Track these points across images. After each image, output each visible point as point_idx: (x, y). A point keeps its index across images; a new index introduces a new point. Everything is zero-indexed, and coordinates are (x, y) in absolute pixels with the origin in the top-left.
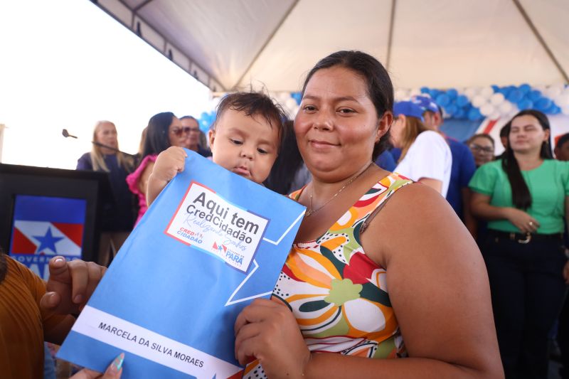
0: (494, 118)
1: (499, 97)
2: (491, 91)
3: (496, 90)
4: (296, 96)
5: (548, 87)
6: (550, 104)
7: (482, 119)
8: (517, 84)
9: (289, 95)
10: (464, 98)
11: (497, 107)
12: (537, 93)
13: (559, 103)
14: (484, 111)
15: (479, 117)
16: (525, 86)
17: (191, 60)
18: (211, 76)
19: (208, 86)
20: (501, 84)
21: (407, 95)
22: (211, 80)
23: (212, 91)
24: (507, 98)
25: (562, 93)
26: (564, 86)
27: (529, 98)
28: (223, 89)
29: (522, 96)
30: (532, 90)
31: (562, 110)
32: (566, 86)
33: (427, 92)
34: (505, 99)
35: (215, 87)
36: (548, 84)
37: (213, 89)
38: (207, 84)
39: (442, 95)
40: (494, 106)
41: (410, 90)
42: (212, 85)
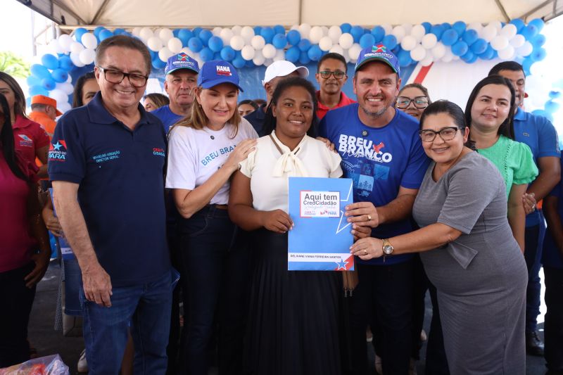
0: (427, 64)
1: (432, 38)
2: (423, 29)
3: (429, 28)
4: (181, 35)
5: (484, 25)
6: (486, 47)
7: (414, 64)
8: (452, 22)
9: (171, 33)
10: (392, 38)
11: (429, 50)
12: (473, 33)
13: (495, 47)
14: (415, 56)
15: (409, 63)
16: (460, 24)
19: (51, 17)
20: (433, 23)
21: (326, 34)
22: (55, 7)
23: (59, 24)
24: (439, 39)
25: (498, 34)
26: (500, 25)
27: (464, 40)
28: (78, 20)
29: (456, 37)
30: (467, 29)
31: (499, 54)
32: (503, 25)
33: (349, 32)
34: (438, 40)
35: (63, 18)
36: (485, 21)
37: (60, 20)
38: (49, 13)
39: (367, 35)
40: (426, 50)
41: (329, 27)
42: (57, 15)
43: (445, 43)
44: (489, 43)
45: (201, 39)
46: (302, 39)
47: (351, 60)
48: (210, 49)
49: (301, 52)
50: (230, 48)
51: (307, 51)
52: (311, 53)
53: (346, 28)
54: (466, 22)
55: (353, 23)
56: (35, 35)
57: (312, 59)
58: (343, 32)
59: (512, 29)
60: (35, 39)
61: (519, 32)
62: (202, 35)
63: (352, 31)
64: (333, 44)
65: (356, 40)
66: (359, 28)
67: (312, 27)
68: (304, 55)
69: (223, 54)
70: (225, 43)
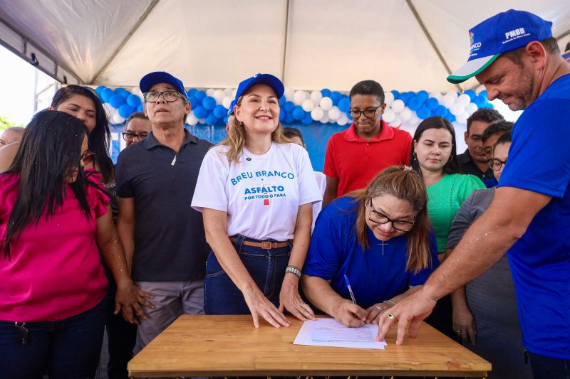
1: (400, 103)
2: (392, 96)
3: (397, 95)
5: (444, 94)
6: (446, 112)
8: (416, 90)
11: (398, 114)
12: (435, 100)
13: (453, 112)
14: (386, 118)
16: (423, 93)
17: (26, 39)
18: (58, 62)
19: (55, 76)
20: (401, 90)
21: (308, 98)
22: (59, 68)
23: (62, 83)
24: (407, 104)
25: (455, 102)
26: (457, 94)
27: (427, 106)
28: (78, 80)
29: (420, 104)
30: (430, 97)
31: (456, 118)
32: (459, 95)
33: (329, 96)
34: (405, 106)
35: (65, 78)
36: (444, 91)
37: (63, 80)
38: (53, 73)
39: (344, 99)
40: (396, 113)
41: (310, 92)
42: (60, 75)
43: (412, 108)
44: (448, 110)
45: (196, 99)
46: (287, 101)
47: (330, 120)
48: (204, 108)
49: (286, 112)
50: (221, 107)
51: (291, 112)
52: (295, 113)
53: (326, 93)
54: (428, 91)
55: (332, 89)
56: (37, 93)
57: (297, 118)
58: (323, 96)
59: (467, 98)
60: (36, 96)
61: (472, 101)
62: (197, 95)
63: (331, 95)
64: (315, 106)
65: (335, 104)
66: (337, 93)
67: (296, 91)
68: (289, 115)
69: (216, 112)
70: (218, 103)
